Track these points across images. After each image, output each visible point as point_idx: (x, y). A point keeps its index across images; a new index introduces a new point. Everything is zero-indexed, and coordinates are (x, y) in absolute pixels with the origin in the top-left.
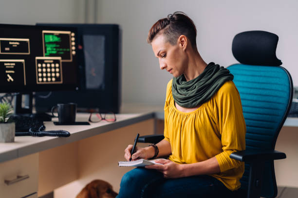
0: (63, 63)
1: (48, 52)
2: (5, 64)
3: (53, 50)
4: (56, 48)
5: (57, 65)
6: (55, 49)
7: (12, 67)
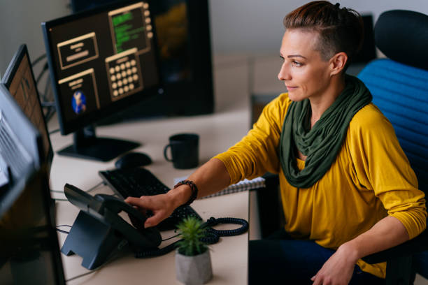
0: (140, 56)
1: (119, 41)
2: (71, 84)
3: (124, 36)
4: (128, 30)
5: (133, 62)
6: (126, 34)
7: (80, 86)
